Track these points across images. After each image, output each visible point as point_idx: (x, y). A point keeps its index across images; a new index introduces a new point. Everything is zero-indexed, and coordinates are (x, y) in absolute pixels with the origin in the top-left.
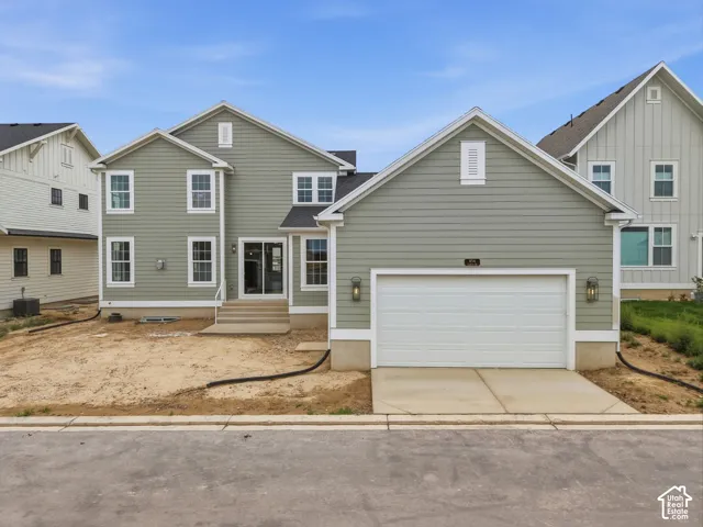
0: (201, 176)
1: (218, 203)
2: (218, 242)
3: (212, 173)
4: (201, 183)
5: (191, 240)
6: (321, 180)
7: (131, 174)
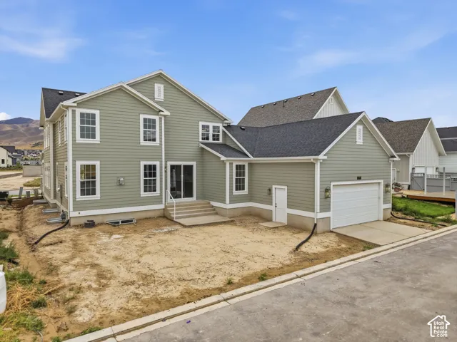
0: (150, 120)
1: (161, 139)
2: (161, 164)
3: (157, 118)
4: (150, 124)
5: (143, 163)
6: (214, 127)
7: (97, 113)
